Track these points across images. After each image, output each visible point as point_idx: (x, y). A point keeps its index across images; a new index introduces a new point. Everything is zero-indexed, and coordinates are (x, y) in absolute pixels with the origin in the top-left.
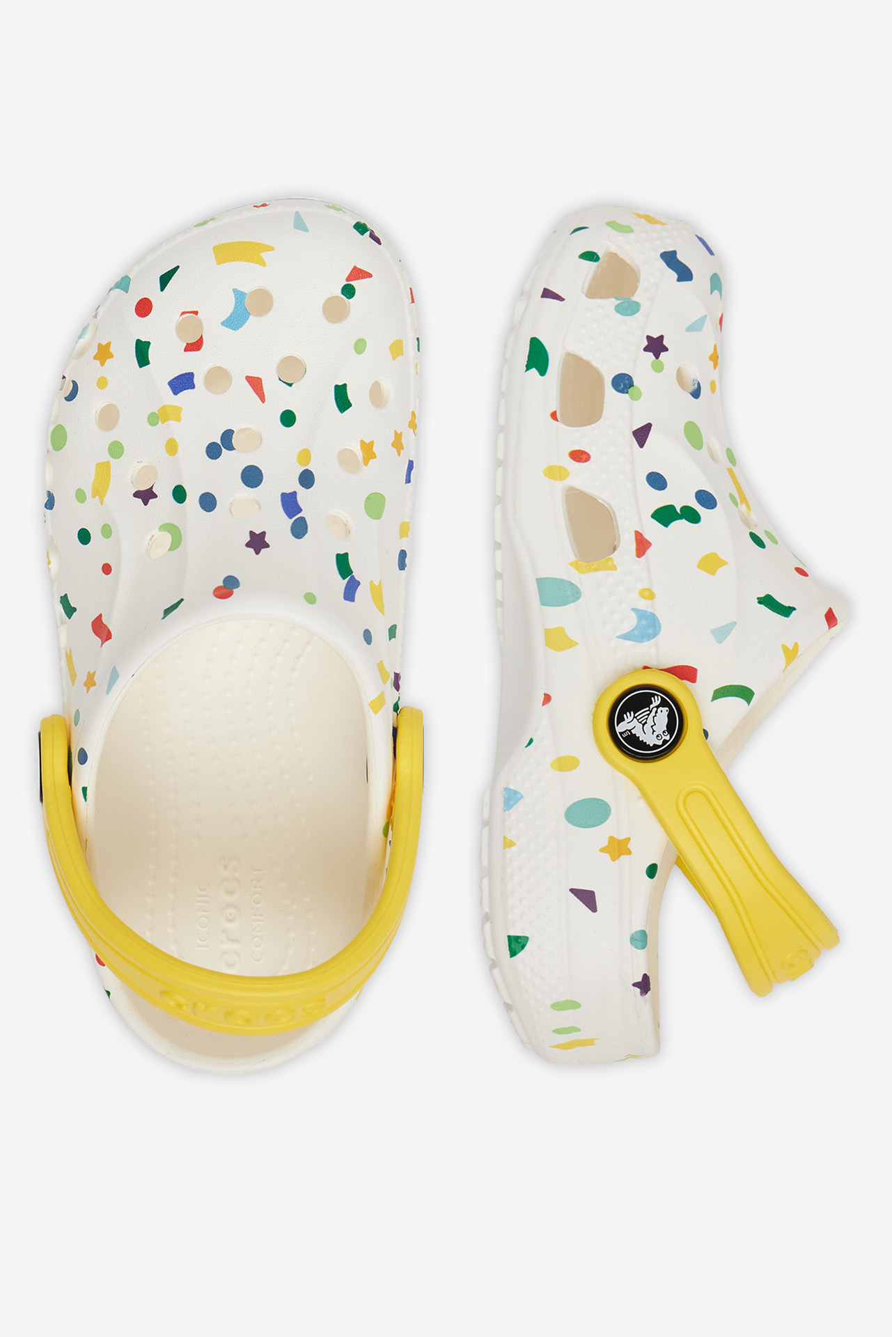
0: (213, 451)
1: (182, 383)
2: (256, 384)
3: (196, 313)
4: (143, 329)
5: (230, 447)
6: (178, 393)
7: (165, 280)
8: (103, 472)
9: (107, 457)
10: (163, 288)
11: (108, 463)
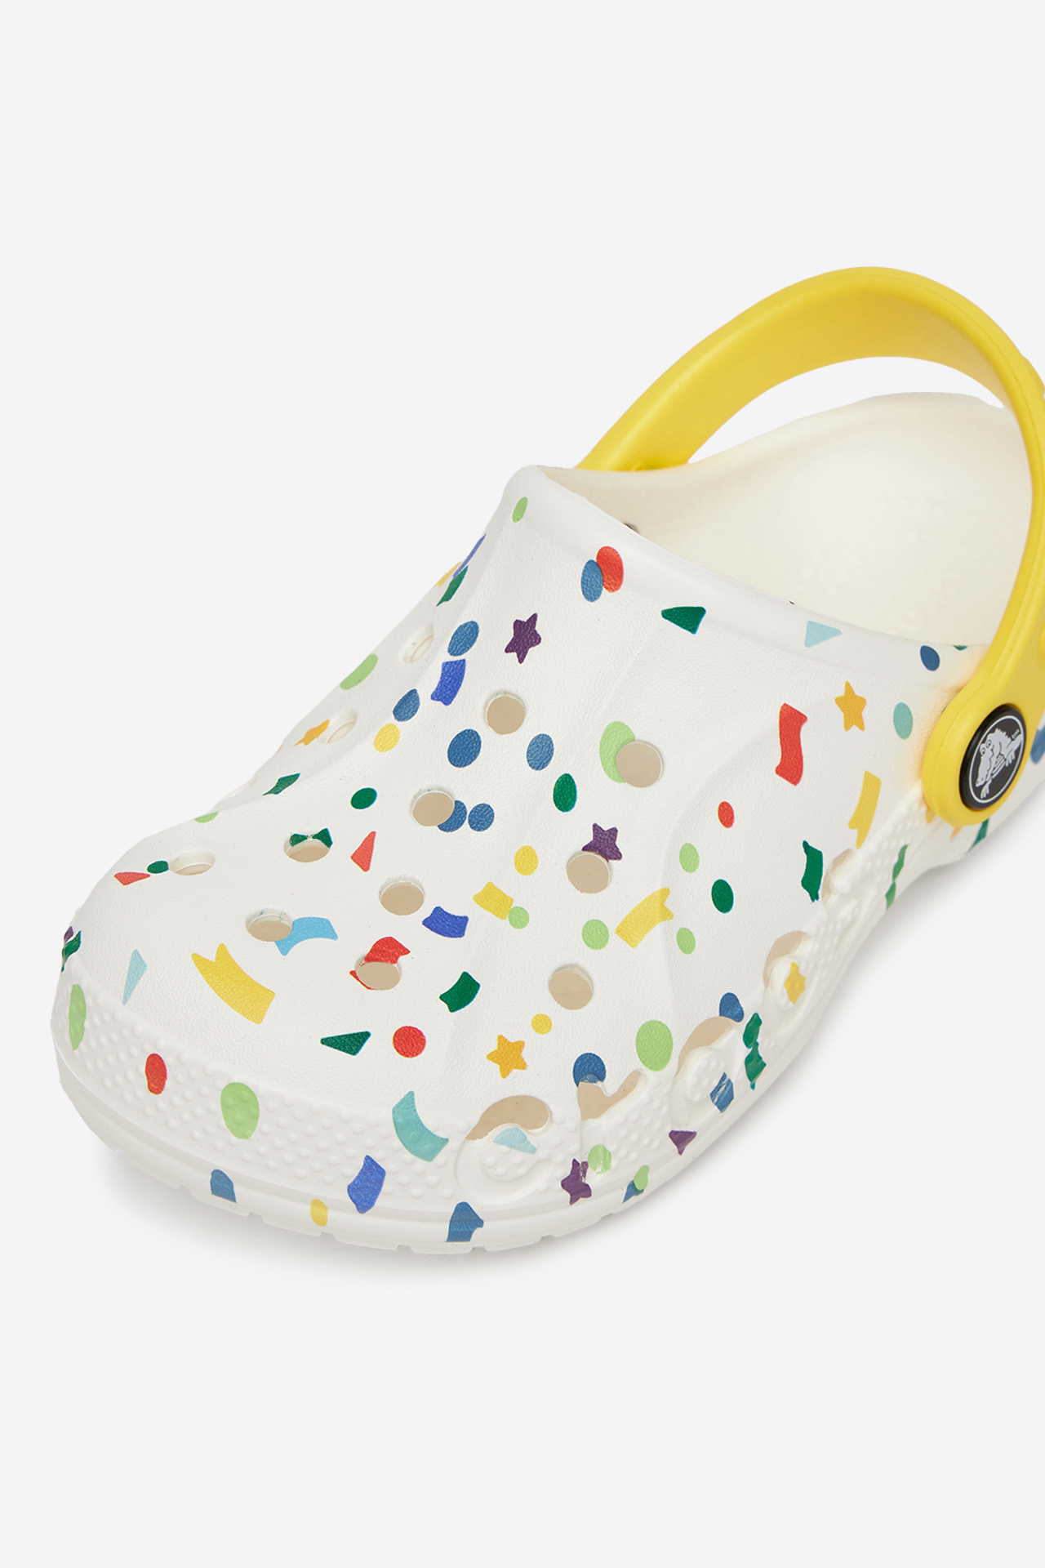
0: (482, 818)
1: (446, 924)
2: (363, 857)
3: (353, 973)
4: (434, 1020)
5: (459, 806)
6: (461, 917)
7: (351, 1043)
8: (632, 930)
9: (614, 939)
10: (364, 1036)
11: (618, 931)
